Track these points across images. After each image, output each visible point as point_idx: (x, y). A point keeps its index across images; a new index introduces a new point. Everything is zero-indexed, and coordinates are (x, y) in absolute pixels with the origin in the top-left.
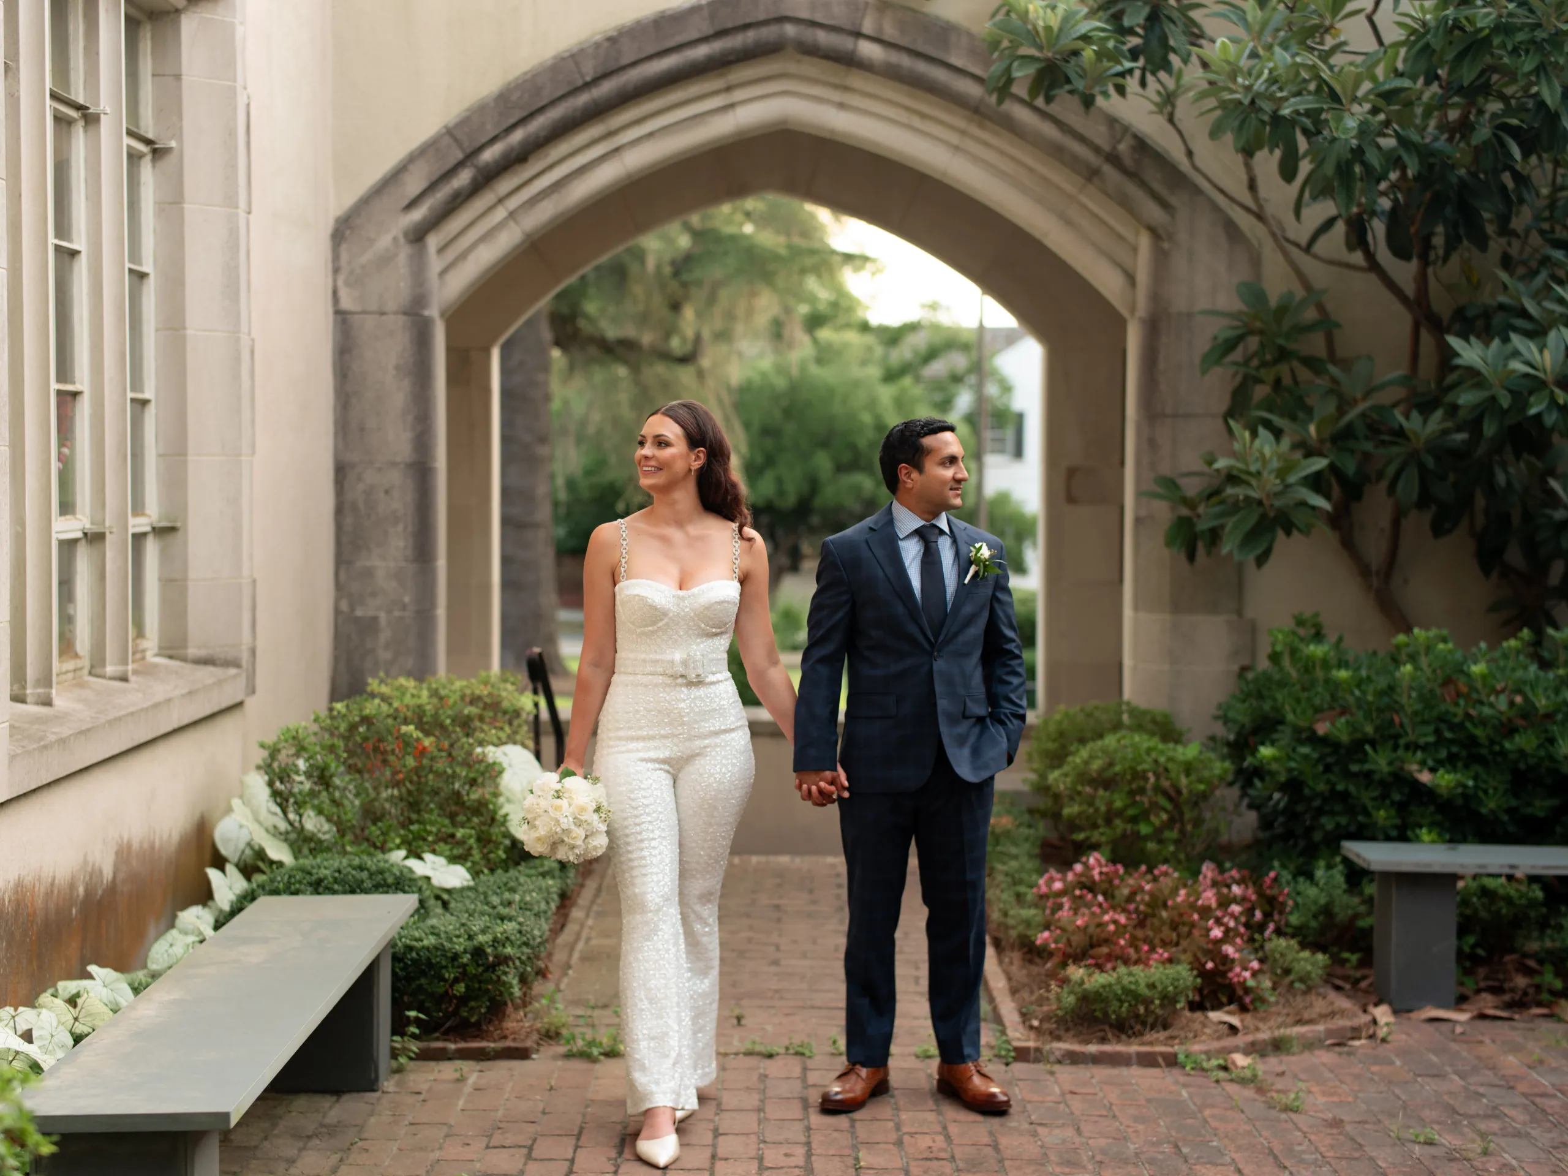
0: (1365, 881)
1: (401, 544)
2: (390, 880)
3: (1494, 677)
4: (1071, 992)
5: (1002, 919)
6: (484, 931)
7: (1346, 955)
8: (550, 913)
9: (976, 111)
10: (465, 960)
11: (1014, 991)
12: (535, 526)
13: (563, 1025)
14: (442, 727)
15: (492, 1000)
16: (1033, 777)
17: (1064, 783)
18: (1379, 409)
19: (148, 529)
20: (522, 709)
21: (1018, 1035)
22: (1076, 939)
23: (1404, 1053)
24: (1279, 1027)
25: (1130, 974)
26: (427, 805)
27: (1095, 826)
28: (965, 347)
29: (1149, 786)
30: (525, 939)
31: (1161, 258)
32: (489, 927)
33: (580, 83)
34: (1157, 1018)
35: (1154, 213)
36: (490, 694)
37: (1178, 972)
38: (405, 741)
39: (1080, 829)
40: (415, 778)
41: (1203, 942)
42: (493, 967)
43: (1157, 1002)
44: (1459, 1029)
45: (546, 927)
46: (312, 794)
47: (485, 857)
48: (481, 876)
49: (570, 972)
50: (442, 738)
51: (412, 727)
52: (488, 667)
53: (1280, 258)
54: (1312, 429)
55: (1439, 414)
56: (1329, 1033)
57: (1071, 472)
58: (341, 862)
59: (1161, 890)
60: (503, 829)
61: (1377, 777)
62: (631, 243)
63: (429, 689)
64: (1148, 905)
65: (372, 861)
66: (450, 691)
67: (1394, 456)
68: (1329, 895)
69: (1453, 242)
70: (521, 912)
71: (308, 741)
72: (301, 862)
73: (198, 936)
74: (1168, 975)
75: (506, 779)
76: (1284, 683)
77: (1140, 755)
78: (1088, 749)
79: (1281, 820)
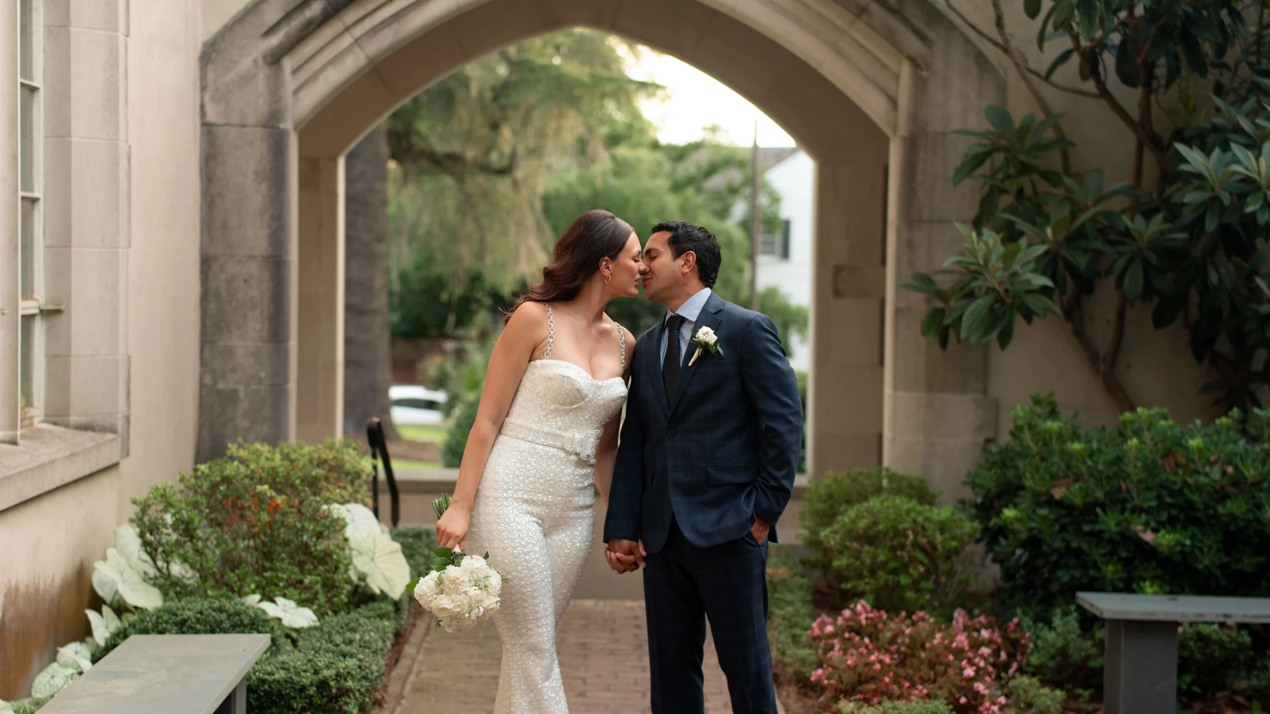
0: (1096, 627)
1: (259, 326)
2: (246, 621)
3: (1209, 450)
5: (780, 658)
6: (328, 667)
7: (1079, 691)
8: (386, 650)
10: (311, 692)
12: (373, 312)
14: (293, 486)
16: (805, 532)
17: (834, 539)
18: (1108, 214)
20: (362, 471)
22: (846, 677)
25: (895, 708)
26: (279, 555)
27: (860, 577)
28: (741, 164)
29: (908, 543)
30: (364, 673)
31: (920, 84)
32: (332, 663)
35: (914, 45)
36: (335, 458)
37: (936, 706)
38: (260, 499)
39: (848, 579)
40: (269, 531)
41: (957, 680)
42: (336, 698)
45: (382, 662)
46: (178, 544)
47: (329, 600)
48: (326, 617)
49: (403, 702)
50: (292, 497)
51: (266, 487)
52: (332, 434)
53: (1023, 85)
54: (1049, 231)
55: (1159, 217)
57: (838, 270)
58: (203, 605)
59: (919, 634)
60: (345, 576)
61: (1106, 536)
62: (455, 70)
63: (281, 453)
64: (908, 646)
65: (230, 603)
66: (300, 455)
67: (1120, 254)
68: (1065, 639)
69: (1174, 72)
70: (361, 649)
71: (175, 498)
72: (168, 604)
73: (76, 669)
74: (927, 709)
75: (349, 532)
76: (1025, 454)
77: (901, 515)
78: (855, 509)
79: (1022, 572)
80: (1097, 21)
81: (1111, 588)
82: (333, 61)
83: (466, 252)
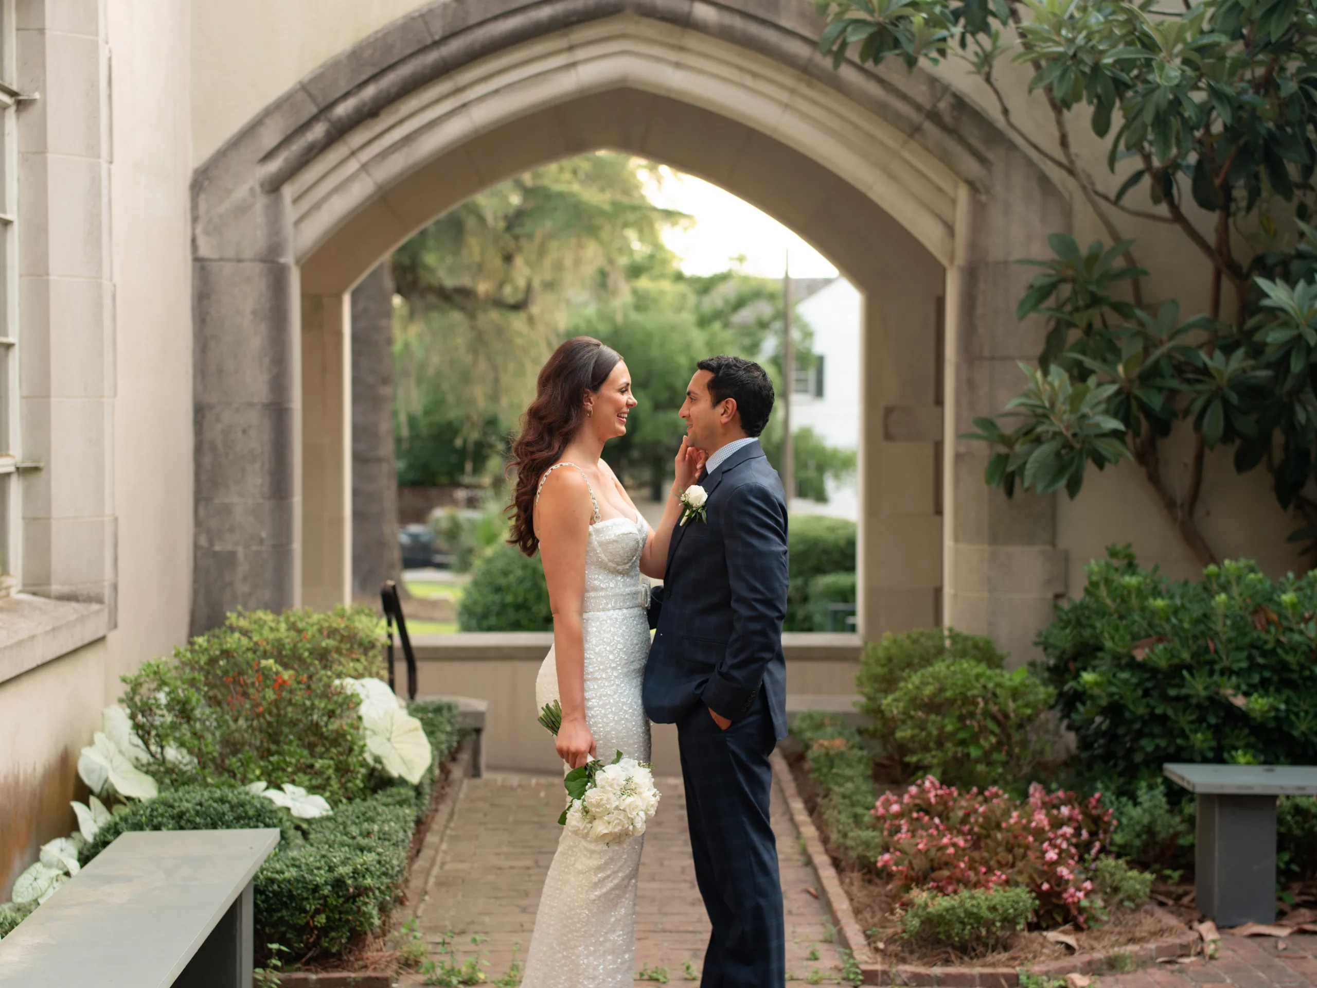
0: (1184, 800)
1: (259, 481)
2: (251, 812)
3: (1303, 606)
4: (916, 915)
5: (841, 840)
6: (344, 863)
7: (1168, 872)
8: (407, 841)
9: (806, 71)
10: (326, 892)
11: (857, 912)
12: (378, 460)
13: (422, 954)
14: (300, 659)
15: (352, 930)
16: (863, 700)
17: (897, 707)
18: (1185, 350)
19: (12, 469)
20: (377, 640)
21: (865, 958)
22: (917, 863)
23: (1232, 969)
24: (1113, 946)
25: (972, 897)
26: (287, 736)
27: (926, 749)
28: (772, 297)
29: (979, 711)
30: (384, 869)
31: (978, 210)
32: (349, 859)
33: (429, 41)
34: (998, 939)
35: (972, 167)
36: (347, 627)
37: (1017, 895)
38: (265, 674)
39: (913, 752)
40: (275, 711)
41: (1038, 863)
42: (353, 898)
43: (998, 924)
44: (1281, 945)
45: (403, 854)
46: (174, 726)
47: (343, 786)
48: (340, 805)
49: (427, 898)
50: (301, 672)
51: (271, 662)
52: (340, 599)
53: (1090, 209)
54: (1120, 369)
55: (1240, 353)
56: (1160, 951)
57: (889, 411)
58: (202, 795)
59: (993, 812)
60: (360, 758)
61: (1194, 701)
62: (467, 200)
63: (287, 620)
64: (981, 826)
65: (233, 792)
66: (307, 623)
67: (1199, 393)
68: (1152, 815)
69: (1254, 194)
70: (380, 842)
71: (169, 675)
72: (163, 794)
73: (61, 869)
74: (1007, 897)
75: (363, 710)
76: (1102, 613)
77: (970, 681)
78: (919, 674)
79: (1101, 741)
80: (1173, 141)
81: (1199, 758)
82: (337, 189)
83: (479, 393)
